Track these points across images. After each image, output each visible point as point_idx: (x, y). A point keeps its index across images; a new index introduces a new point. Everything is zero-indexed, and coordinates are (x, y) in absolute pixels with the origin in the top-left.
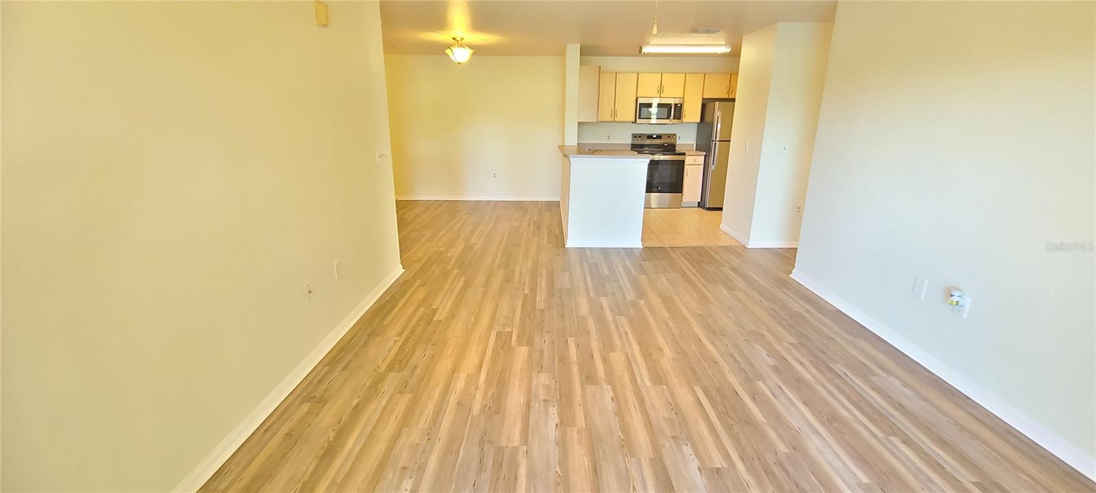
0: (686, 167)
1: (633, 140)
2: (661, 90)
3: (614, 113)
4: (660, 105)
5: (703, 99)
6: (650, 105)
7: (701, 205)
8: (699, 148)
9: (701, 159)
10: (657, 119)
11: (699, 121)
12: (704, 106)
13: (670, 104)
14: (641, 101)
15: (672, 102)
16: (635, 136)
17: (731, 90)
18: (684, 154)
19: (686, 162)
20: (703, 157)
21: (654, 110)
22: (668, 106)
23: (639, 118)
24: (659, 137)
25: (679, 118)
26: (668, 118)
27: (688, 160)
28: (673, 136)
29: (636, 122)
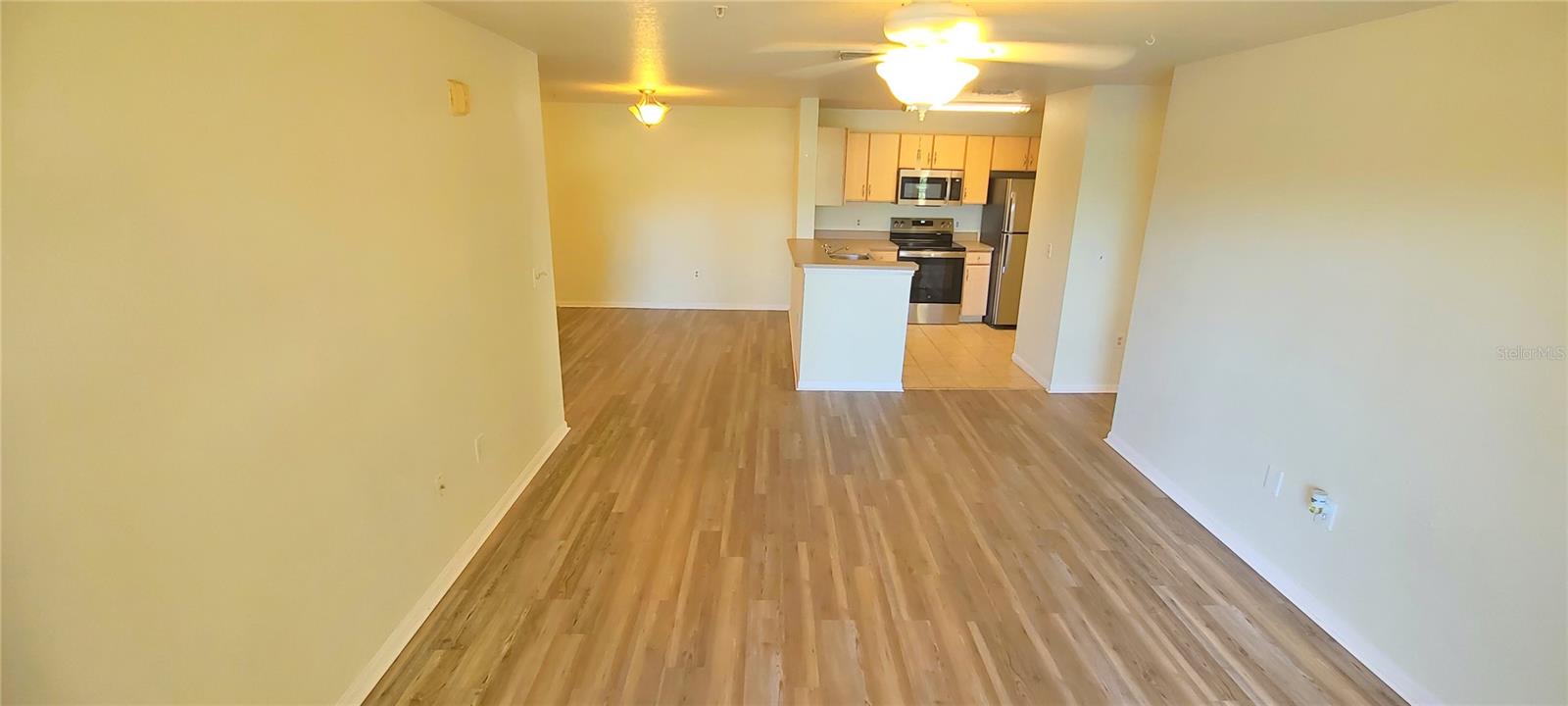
0: (966, 267)
1: (892, 226)
2: (932, 158)
3: (867, 190)
4: (930, 181)
5: (991, 171)
6: (916, 180)
7: (987, 320)
8: (985, 240)
9: (987, 257)
10: (927, 199)
11: (985, 202)
12: (992, 182)
13: (945, 179)
14: (903, 173)
15: (947, 175)
16: (895, 221)
17: (1030, 160)
18: (964, 249)
19: (967, 261)
20: (990, 254)
21: (923, 187)
22: (943, 181)
23: (902, 197)
24: (929, 223)
25: (958, 198)
26: (942, 197)
27: (970, 258)
28: (949, 221)
29: (897, 202)
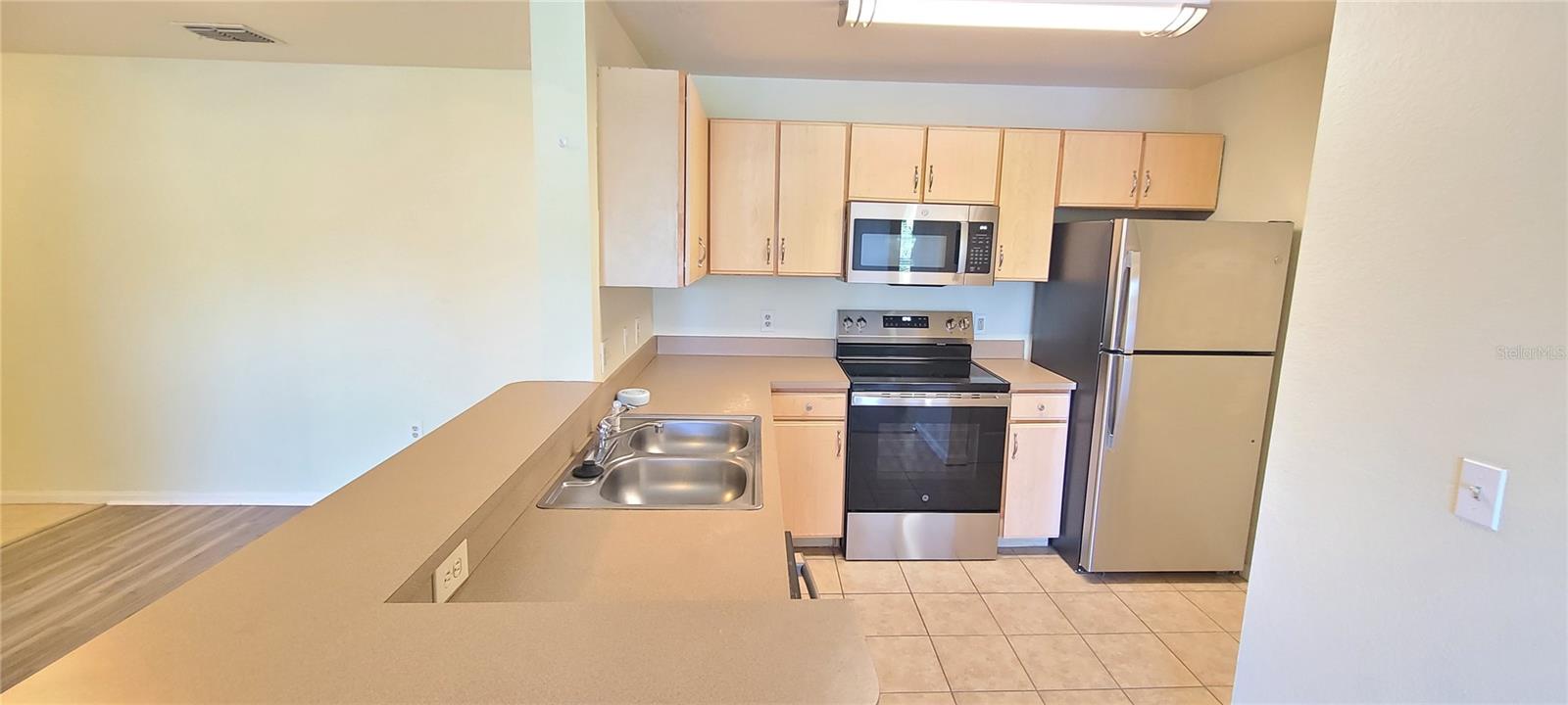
0: (1013, 429)
1: (841, 327)
2: (923, 179)
3: (776, 250)
4: (922, 228)
5: (1058, 209)
6: (894, 227)
7: (1067, 547)
8: (1044, 356)
9: (1061, 405)
10: (913, 269)
11: (1043, 275)
12: (1060, 233)
13: (959, 224)
14: (859, 212)
15: (960, 215)
16: (845, 317)
17: (1145, 183)
18: (1005, 388)
19: (1014, 414)
20: (1068, 397)
21: (907, 242)
22: (952, 229)
23: (857, 267)
24: (920, 321)
25: (985, 268)
26: (951, 265)
27: (1020, 406)
28: (964, 318)
29: (844, 276)
